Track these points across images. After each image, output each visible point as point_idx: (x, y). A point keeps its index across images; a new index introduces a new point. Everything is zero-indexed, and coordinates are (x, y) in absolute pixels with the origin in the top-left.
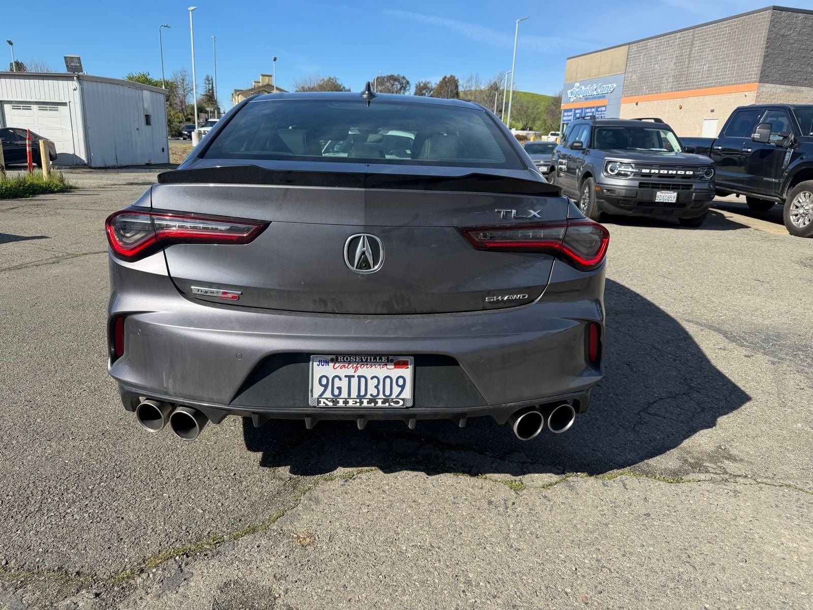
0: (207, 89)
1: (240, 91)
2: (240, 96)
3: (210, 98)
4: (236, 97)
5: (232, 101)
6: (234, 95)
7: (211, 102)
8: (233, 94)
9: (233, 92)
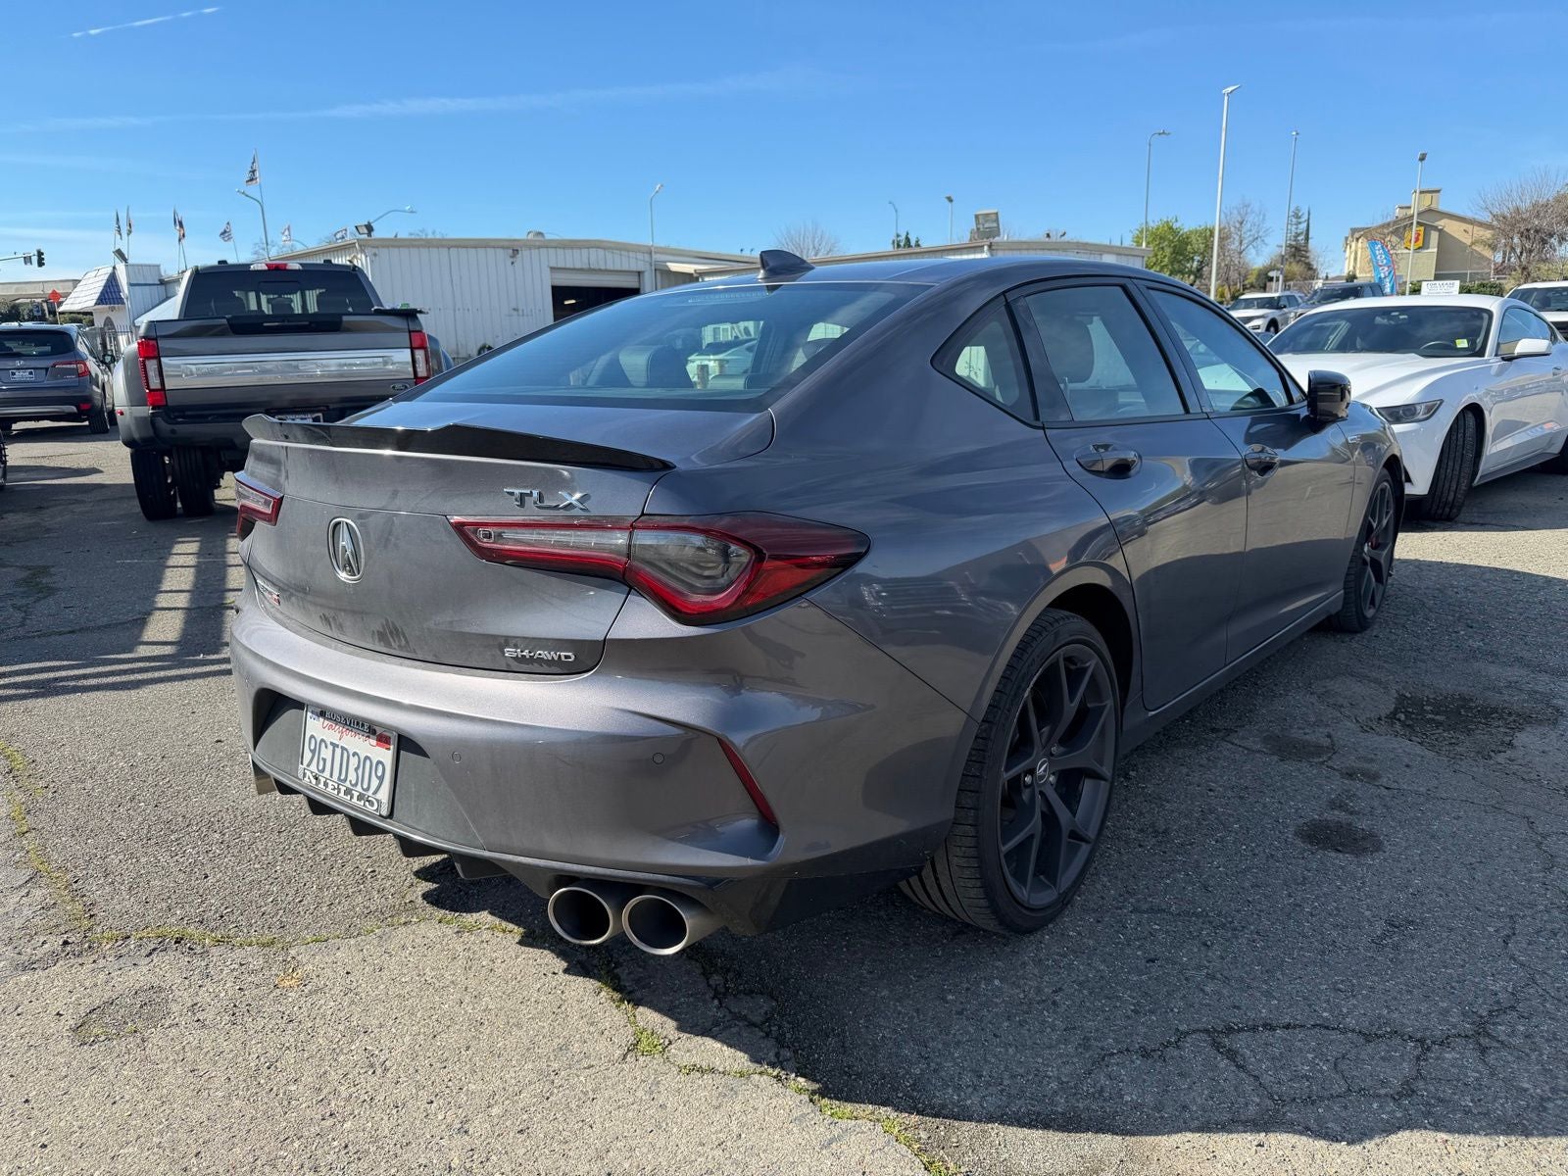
0: (1293, 234)
1: (1363, 229)
2: (1360, 240)
3: (1298, 251)
4: (1353, 244)
5: (1345, 251)
6: (1350, 238)
7: (1298, 258)
8: (1347, 238)
9: (1347, 233)
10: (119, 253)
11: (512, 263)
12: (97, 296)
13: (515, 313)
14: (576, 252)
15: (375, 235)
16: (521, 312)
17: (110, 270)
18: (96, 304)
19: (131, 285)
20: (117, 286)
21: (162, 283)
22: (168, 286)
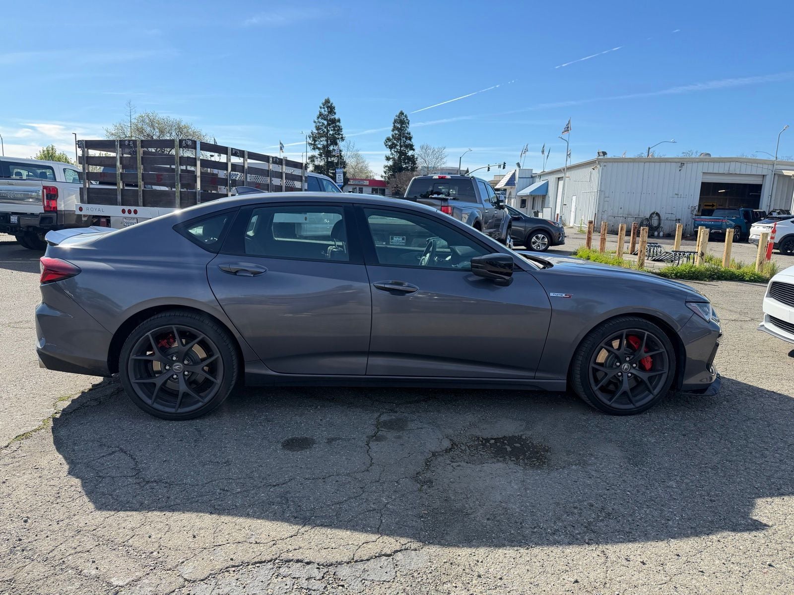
10: (518, 165)
11: (680, 170)
12: (505, 183)
13: (677, 196)
14: (722, 165)
15: (608, 156)
16: (679, 196)
17: (514, 171)
18: (505, 186)
19: (519, 178)
20: (515, 178)
21: (532, 177)
22: (534, 179)
